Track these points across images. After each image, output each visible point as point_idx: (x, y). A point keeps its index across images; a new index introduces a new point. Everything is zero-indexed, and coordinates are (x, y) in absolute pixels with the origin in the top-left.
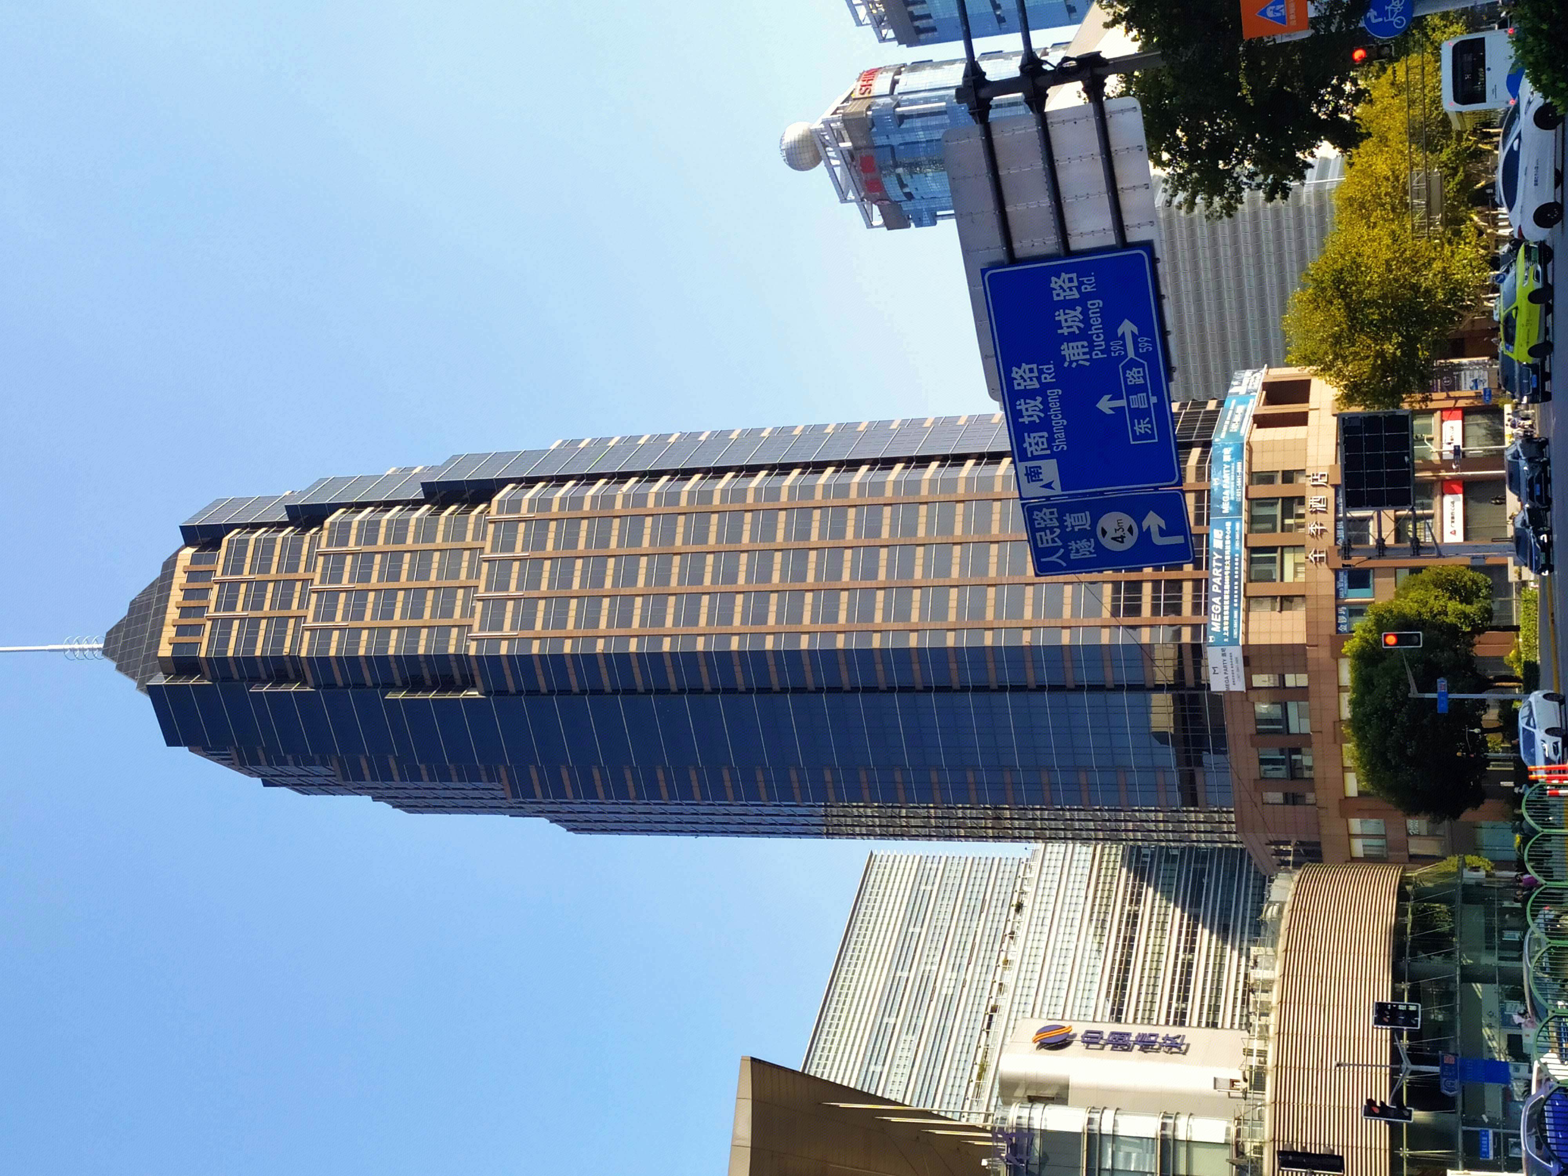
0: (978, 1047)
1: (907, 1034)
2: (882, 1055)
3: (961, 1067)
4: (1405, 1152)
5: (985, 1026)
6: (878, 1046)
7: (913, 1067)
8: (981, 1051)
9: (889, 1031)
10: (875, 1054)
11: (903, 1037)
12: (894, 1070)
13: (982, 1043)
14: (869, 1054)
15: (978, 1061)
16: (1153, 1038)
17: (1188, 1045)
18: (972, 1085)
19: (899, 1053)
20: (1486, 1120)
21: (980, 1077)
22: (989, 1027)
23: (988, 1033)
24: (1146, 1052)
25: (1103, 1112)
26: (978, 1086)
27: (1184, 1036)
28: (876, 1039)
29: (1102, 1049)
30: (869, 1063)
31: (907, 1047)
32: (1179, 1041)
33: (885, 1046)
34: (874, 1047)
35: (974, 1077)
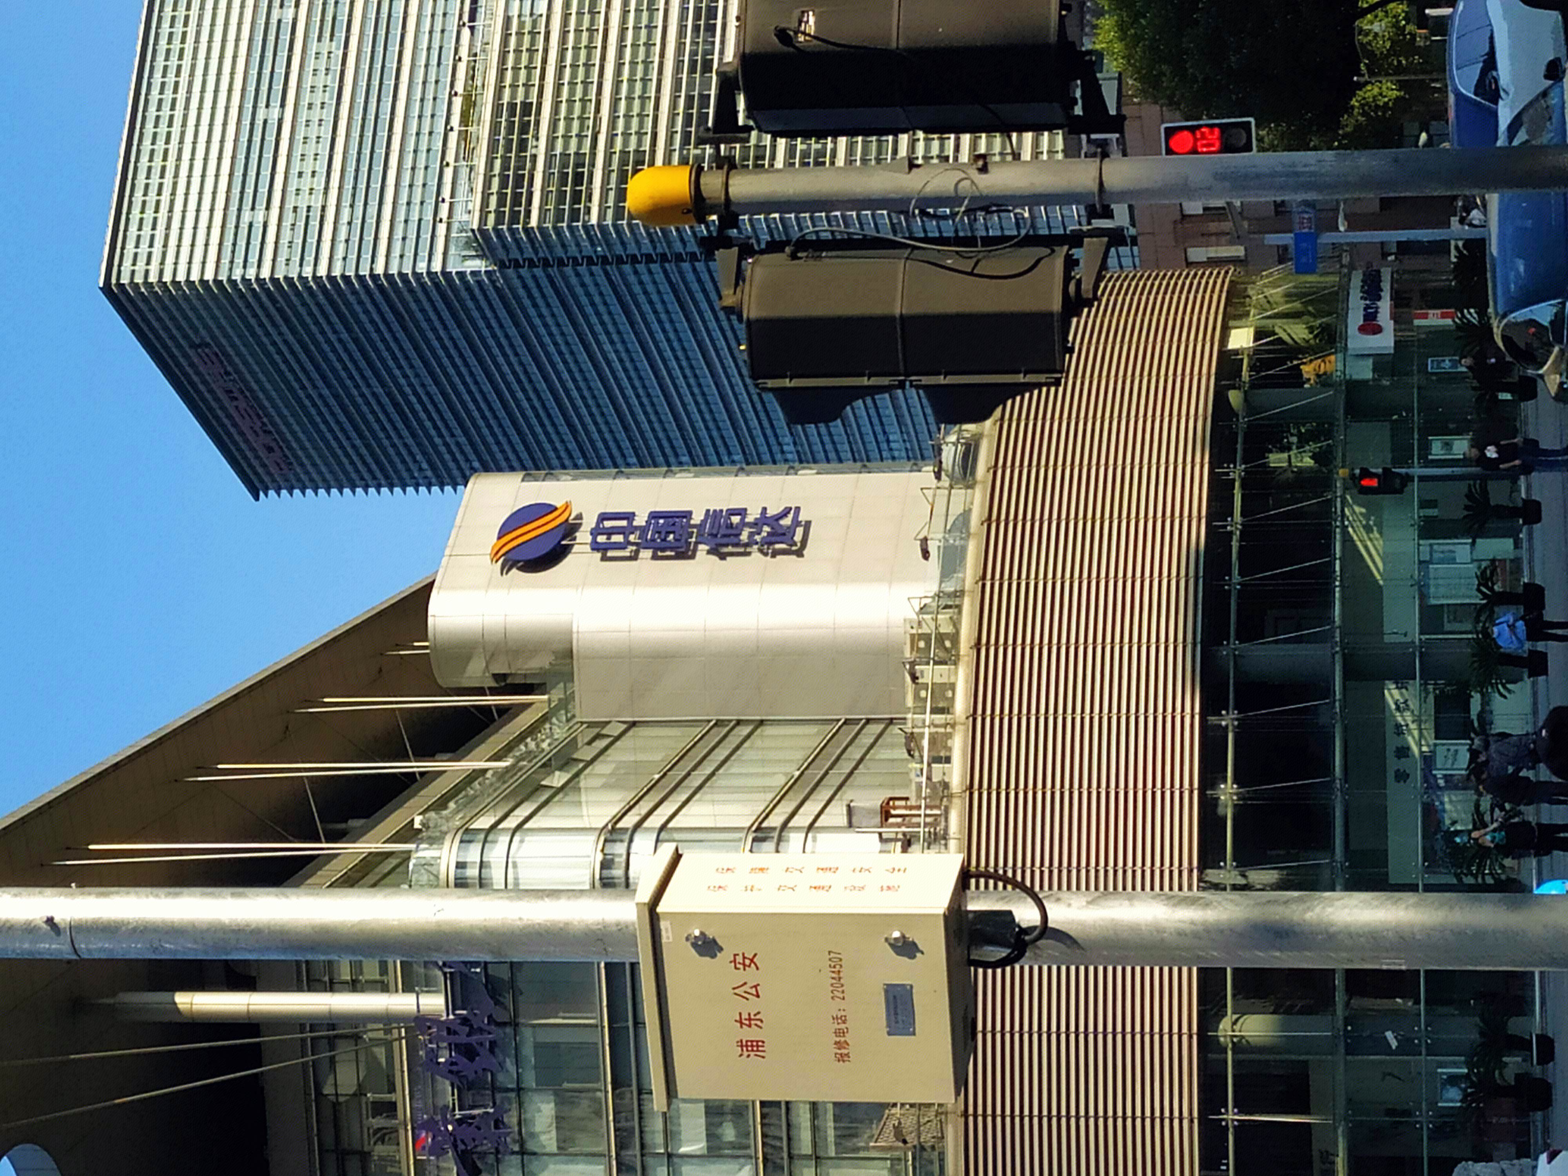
0: (457, 60)
1: (319, 40)
2: (278, 87)
3: (428, 112)
4: (1231, 1116)
5: (466, 18)
6: (267, 71)
7: (338, 103)
8: (462, 68)
9: (285, 37)
10: (264, 88)
11: (314, 47)
12: (303, 115)
13: (464, 52)
14: (252, 88)
15: (459, 87)
16: (736, 519)
17: (808, 524)
18: (453, 137)
19: (308, 81)
20: (1394, 1044)
21: (465, 119)
22: (473, 18)
23: (472, 28)
24: (723, 557)
25: (631, 841)
26: (464, 136)
27: (798, 509)
28: (262, 57)
29: (634, 557)
30: (255, 107)
31: (323, 69)
32: (787, 522)
33: (280, 70)
34: (260, 74)
35: (455, 121)
